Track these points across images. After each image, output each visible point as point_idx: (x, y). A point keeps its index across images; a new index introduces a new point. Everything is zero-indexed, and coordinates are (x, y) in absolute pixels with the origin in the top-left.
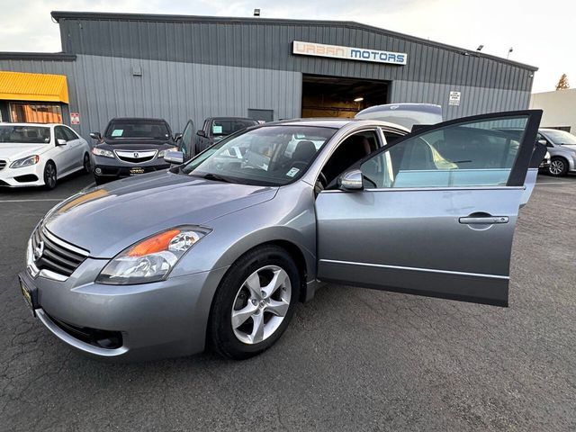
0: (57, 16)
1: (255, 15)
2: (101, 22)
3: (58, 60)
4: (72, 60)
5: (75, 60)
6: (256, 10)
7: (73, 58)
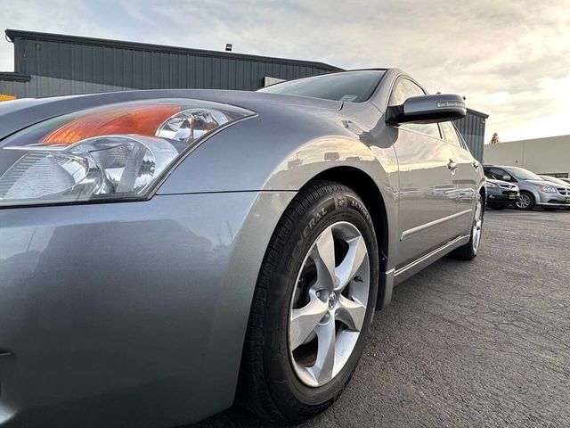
0: (12, 34)
1: (227, 49)
2: (61, 44)
3: (9, 80)
4: (25, 81)
5: (29, 81)
6: (228, 45)
7: (26, 79)
